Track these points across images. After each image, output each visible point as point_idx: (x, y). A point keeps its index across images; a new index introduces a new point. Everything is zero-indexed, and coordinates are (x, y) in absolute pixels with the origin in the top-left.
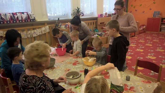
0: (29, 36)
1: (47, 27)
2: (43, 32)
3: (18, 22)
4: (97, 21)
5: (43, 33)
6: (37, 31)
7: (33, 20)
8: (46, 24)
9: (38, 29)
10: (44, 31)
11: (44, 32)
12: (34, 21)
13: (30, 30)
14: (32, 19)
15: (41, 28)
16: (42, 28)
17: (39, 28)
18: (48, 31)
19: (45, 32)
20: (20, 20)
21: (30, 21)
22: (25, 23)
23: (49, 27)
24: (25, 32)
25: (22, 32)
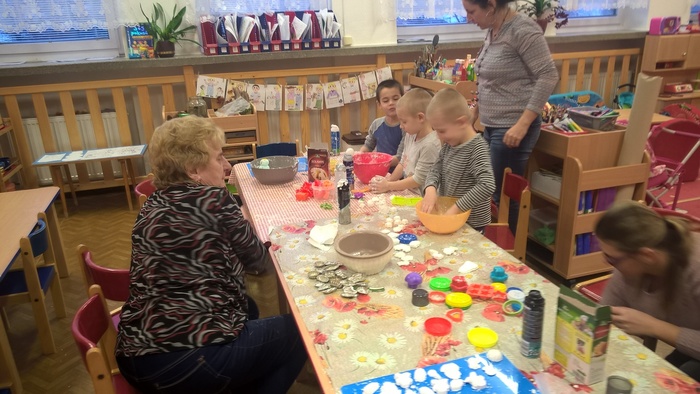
0: (312, 105)
1: (386, 71)
2: (368, 91)
3: (277, 48)
4: (641, 54)
5: (367, 95)
6: (343, 87)
7: (332, 41)
8: (382, 60)
9: (346, 80)
10: (372, 87)
11: (371, 91)
12: (336, 45)
13: (318, 83)
14: (327, 40)
15: (358, 74)
16: (366, 75)
17: (351, 75)
19: (375, 95)
20: (286, 42)
21: (322, 46)
22: (303, 55)
23: (393, 72)
24: (300, 87)
25: (288, 88)
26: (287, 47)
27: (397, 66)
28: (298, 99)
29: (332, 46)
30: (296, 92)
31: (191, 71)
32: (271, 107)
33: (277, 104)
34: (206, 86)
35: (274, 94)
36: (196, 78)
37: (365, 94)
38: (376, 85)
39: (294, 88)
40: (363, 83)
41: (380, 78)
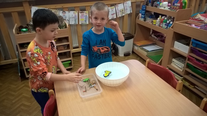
1: (129, 3)
2: (120, 13)
19: (123, 15)
23: (132, 3)
24: (87, 12)
25: (81, 13)
28: (86, 18)
31: (28, 4)
32: (72, 23)
33: (75, 21)
35: (74, 15)
36: (31, 8)
37: (119, 15)
38: (124, 10)
39: (84, 12)
40: (118, 9)
41: (126, 7)
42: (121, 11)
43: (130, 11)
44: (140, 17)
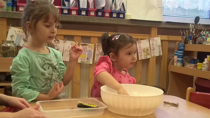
1: (157, 40)
2: (143, 53)
5: (142, 57)
7: (118, 14)
8: (154, 31)
10: (147, 51)
11: (145, 54)
12: (121, 16)
14: (115, 12)
15: (137, 40)
16: (142, 41)
18: (157, 53)
20: (84, 9)
21: (111, 16)
22: (97, 20)
23: (162, 41)
24: (92, 45)
25: (82, 45)
26: (84, 13)
27: (165, 37)
28: (89, 55)
29: (118, 16)
30: (88, 48)
34: (16, 36)
36: (8, 29)
37: (141, 56)
38: (149, 49)
39: (87, 45)
40: (140, 48)
41: (152, 45)
42: (145, 50)
43: (160, 52)
44: (175, 61)
